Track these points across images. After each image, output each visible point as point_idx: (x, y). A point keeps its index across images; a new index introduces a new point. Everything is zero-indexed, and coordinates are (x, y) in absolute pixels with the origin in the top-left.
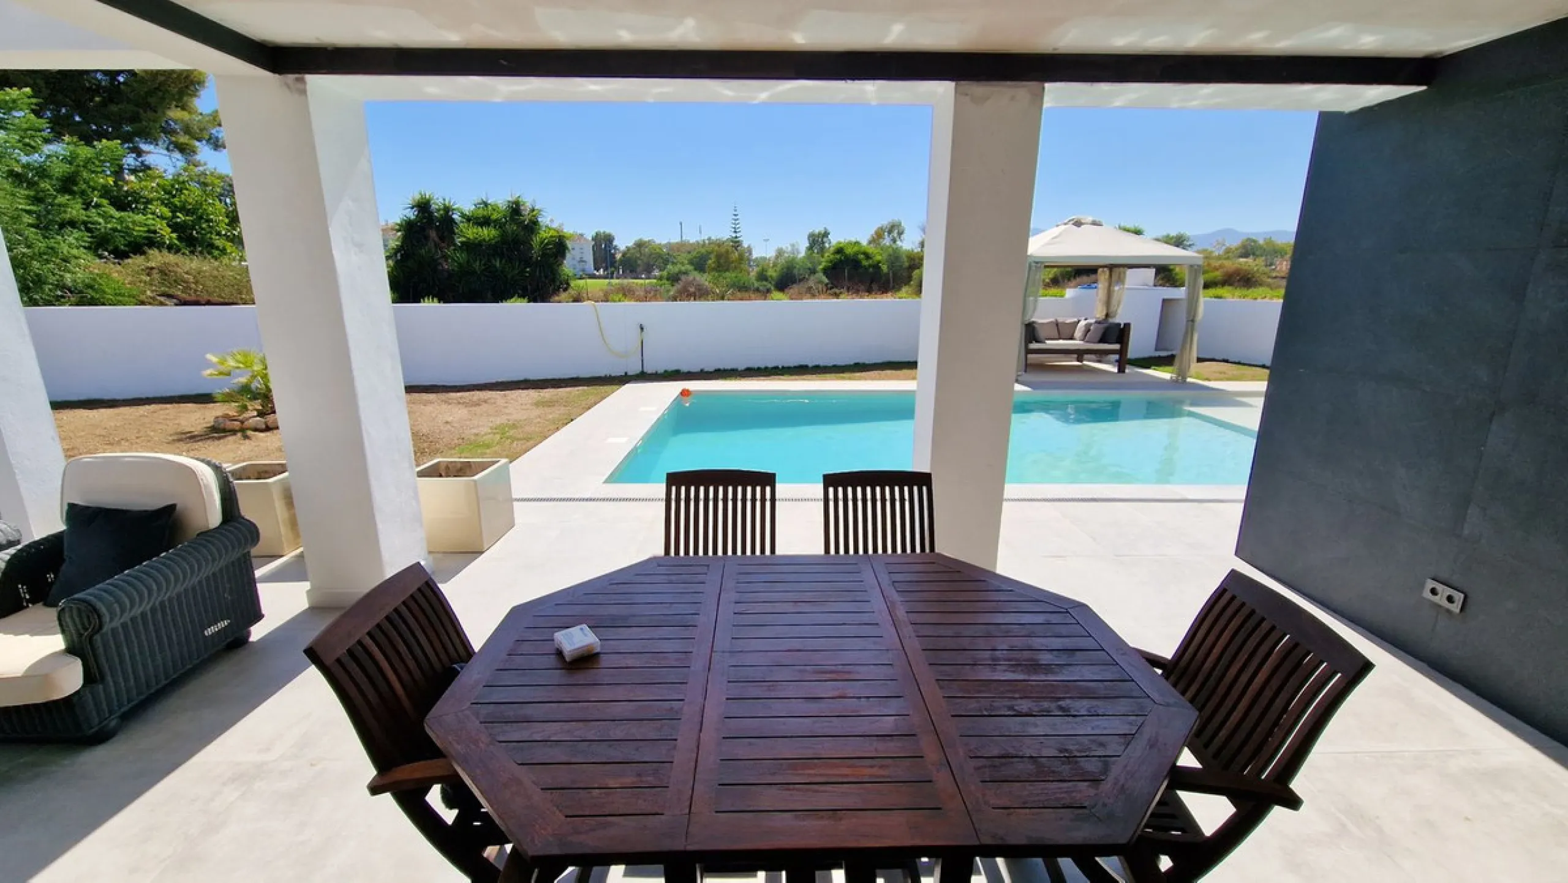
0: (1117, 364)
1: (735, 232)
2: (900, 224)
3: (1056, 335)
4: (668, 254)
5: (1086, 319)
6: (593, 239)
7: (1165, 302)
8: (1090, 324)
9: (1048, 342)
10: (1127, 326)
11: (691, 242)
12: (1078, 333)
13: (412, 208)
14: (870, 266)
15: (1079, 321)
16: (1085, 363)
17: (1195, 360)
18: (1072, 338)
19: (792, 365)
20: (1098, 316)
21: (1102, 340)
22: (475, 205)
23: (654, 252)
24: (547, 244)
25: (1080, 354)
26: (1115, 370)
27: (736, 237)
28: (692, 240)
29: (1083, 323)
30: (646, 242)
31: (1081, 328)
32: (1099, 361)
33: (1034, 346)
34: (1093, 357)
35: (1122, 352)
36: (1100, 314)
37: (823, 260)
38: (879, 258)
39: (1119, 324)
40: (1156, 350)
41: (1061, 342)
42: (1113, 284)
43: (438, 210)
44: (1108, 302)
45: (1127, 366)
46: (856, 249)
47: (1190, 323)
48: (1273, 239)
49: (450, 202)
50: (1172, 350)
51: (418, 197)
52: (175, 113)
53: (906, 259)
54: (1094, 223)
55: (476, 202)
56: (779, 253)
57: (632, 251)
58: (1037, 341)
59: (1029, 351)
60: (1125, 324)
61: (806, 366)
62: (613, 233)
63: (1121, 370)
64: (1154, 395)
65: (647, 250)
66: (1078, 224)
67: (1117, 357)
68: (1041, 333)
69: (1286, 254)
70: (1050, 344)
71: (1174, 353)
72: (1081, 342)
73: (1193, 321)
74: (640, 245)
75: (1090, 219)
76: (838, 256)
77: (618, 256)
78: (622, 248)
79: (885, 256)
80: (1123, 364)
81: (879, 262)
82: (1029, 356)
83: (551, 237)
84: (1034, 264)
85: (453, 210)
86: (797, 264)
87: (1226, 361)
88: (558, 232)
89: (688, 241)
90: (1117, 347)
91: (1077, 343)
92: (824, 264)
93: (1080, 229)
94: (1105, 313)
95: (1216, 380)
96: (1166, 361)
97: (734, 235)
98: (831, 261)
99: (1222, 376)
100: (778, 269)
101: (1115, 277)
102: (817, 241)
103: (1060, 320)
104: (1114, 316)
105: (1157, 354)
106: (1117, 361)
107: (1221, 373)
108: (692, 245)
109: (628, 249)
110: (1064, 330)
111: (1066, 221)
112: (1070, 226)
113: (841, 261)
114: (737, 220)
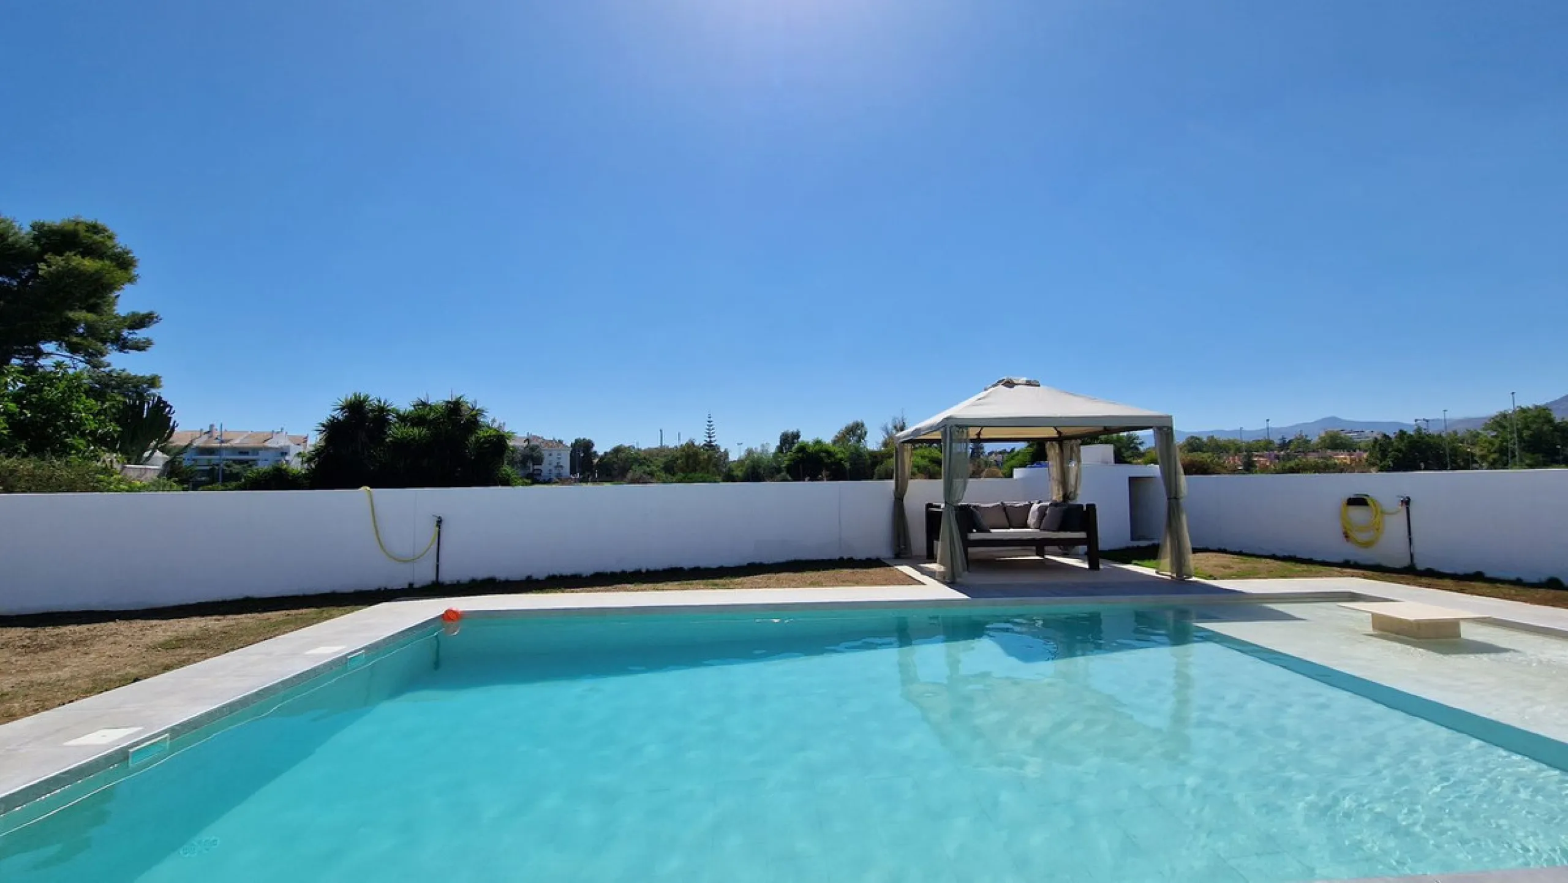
0: (1086, 557)
1: (710, 437)
2: (863, 425)
3: (1006, 522)
4: (645, 459)
5: (1039, 502)
6: (572, 446)
7: (1133, 481)
8: (1046, 507)
9: (992, 531)
10: (1092, 508)
11: (670, 447)
12: (1032, 520)
13: (342, 409)
14: (832, 463)
15: (1031, 505)
16: (1047, 557)
17: (1190, 550)
18: (1026, 526)
19: (660, 567)
20: (1054, 498)
21: (1062, 528)
22: (414, 406)
23: (630, 456)
24: (484, 443)
25: (1039, 545)
26: (1086, 566)
27: (711, 442)
28: (671, 446)
29: (1035, 507)
30: (625, 448)
31: (1034, 512)
32: (1065, 555)
33: (975, 535)
34: (1056, 548)
35: (1091, 540)
36: (1056, 496)
37: (785, 458)
38: (840, 456)
39: (1081, 506)
40: (1132, 539)
41: (1012, 530)
42: (1065, 461)
43: (372, 411)
44: (1064, 482)
45: (1101, 560)
46: (817, 447)
47: (1173, 501)
48: (1215, 437)
49: (385, 404)
50: (1152, 539)
51: (350, 397)
52: (80, 315)
53: (868, 457)
54: (1029, 383)
55: (415, 403)
56: (749, 454)
57: (610, 456)
58: (980, 530)
59: (967, 544)
60: (1088, 506)
61: (681, 569)
62: (593, 439)
63: (1094, 566)
64: (1146, 602)
65: (623, 455)
66: (1010, 384)
67: (1083, 549)
68: (985, 521)
69: (1230, 449)
70: (997, 533)
71: (1156, 542)
72: (1037, 530)
73: (1176, 498)
74: (617, 450)
75: (1024, 379)
76: (800, 455)
77: (596, 461)
78: (601, 453)
79: (847, 454)
80: (1094, 557)
81: (841, 459)
82: (970, 550)
83: (490, 436)
84: (954, 428)
85: (389, 410)
86: (763, 463)
87: (1224, 551)
88: (498, 431)
89: (667, 447)
90: (1082, 535)
91: (1030, 532)
92: (786, 462)
93: (1012, 390)
94: (1061, 494)
95: (1222, 578)
96: (1150, 554)
97: (708, 440)
98: (793, 460)
99: (1227, 571)
100: (744, 469)
101: (1067, 452)
102: (788, 440)
103: (1008, 503)
104: (1074, 499)
105: (1136, 544)
106: (1086, 554)
107: (1224, 567)
108: (670, 450)
109: (606, 453)
110: (1015, 516)
111: (994, 383)
112: (1001, 387)
113: (802, 459)
114: (712, 425)
